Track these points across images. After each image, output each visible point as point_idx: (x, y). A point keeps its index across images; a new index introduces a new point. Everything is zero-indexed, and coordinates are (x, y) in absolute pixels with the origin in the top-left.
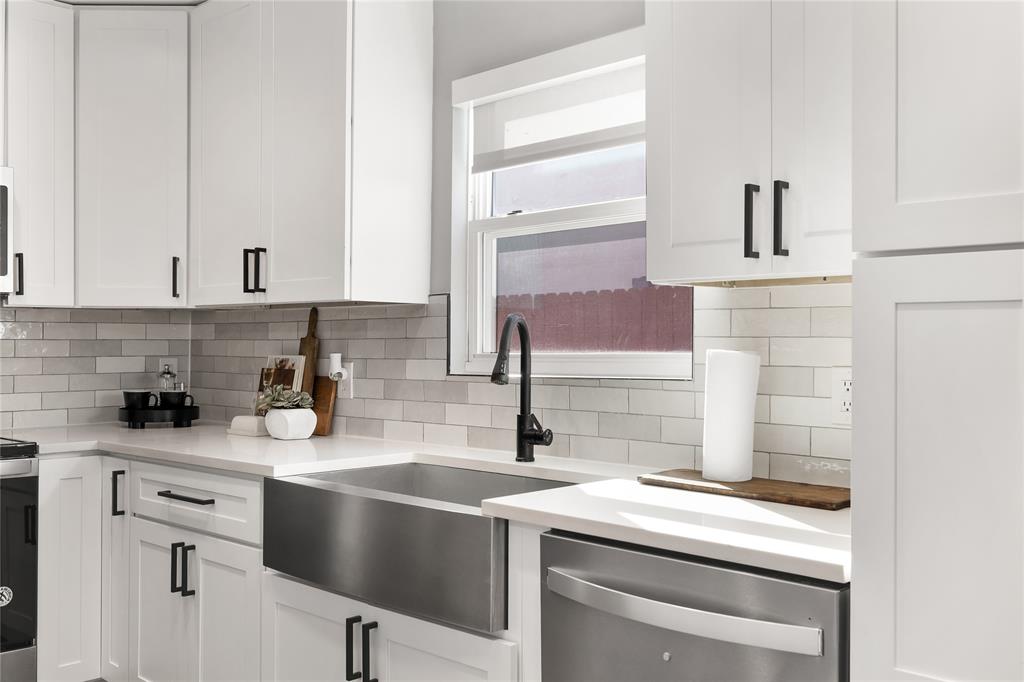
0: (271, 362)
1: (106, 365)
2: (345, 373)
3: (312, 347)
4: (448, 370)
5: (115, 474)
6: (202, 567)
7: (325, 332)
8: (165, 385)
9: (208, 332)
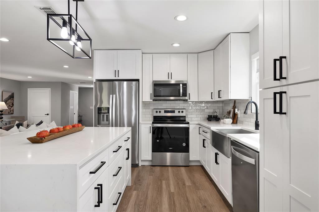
0: (228, 110)
2: (238, 112)
3: (234, 107)
4: (251, 112)
5: (199, 128)
6: (206, 143)
8: (215, 114)
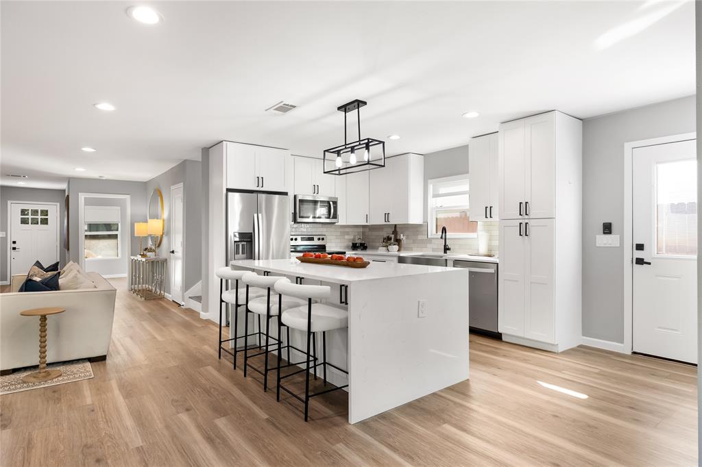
0: (385, 236)
1: (347, 237)
2: (404, 238)
3: (395, 232)
4: (427, 237)
7: (398, 230)
9: (367, 230)
